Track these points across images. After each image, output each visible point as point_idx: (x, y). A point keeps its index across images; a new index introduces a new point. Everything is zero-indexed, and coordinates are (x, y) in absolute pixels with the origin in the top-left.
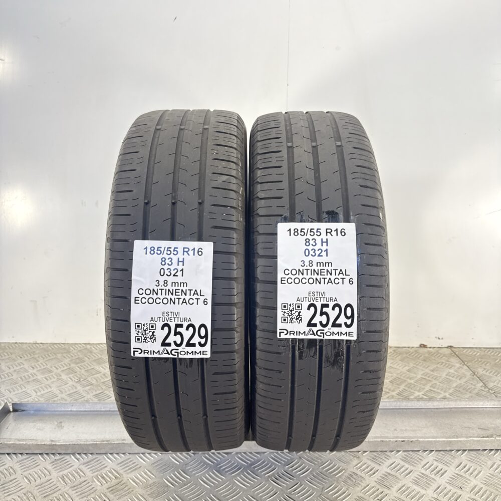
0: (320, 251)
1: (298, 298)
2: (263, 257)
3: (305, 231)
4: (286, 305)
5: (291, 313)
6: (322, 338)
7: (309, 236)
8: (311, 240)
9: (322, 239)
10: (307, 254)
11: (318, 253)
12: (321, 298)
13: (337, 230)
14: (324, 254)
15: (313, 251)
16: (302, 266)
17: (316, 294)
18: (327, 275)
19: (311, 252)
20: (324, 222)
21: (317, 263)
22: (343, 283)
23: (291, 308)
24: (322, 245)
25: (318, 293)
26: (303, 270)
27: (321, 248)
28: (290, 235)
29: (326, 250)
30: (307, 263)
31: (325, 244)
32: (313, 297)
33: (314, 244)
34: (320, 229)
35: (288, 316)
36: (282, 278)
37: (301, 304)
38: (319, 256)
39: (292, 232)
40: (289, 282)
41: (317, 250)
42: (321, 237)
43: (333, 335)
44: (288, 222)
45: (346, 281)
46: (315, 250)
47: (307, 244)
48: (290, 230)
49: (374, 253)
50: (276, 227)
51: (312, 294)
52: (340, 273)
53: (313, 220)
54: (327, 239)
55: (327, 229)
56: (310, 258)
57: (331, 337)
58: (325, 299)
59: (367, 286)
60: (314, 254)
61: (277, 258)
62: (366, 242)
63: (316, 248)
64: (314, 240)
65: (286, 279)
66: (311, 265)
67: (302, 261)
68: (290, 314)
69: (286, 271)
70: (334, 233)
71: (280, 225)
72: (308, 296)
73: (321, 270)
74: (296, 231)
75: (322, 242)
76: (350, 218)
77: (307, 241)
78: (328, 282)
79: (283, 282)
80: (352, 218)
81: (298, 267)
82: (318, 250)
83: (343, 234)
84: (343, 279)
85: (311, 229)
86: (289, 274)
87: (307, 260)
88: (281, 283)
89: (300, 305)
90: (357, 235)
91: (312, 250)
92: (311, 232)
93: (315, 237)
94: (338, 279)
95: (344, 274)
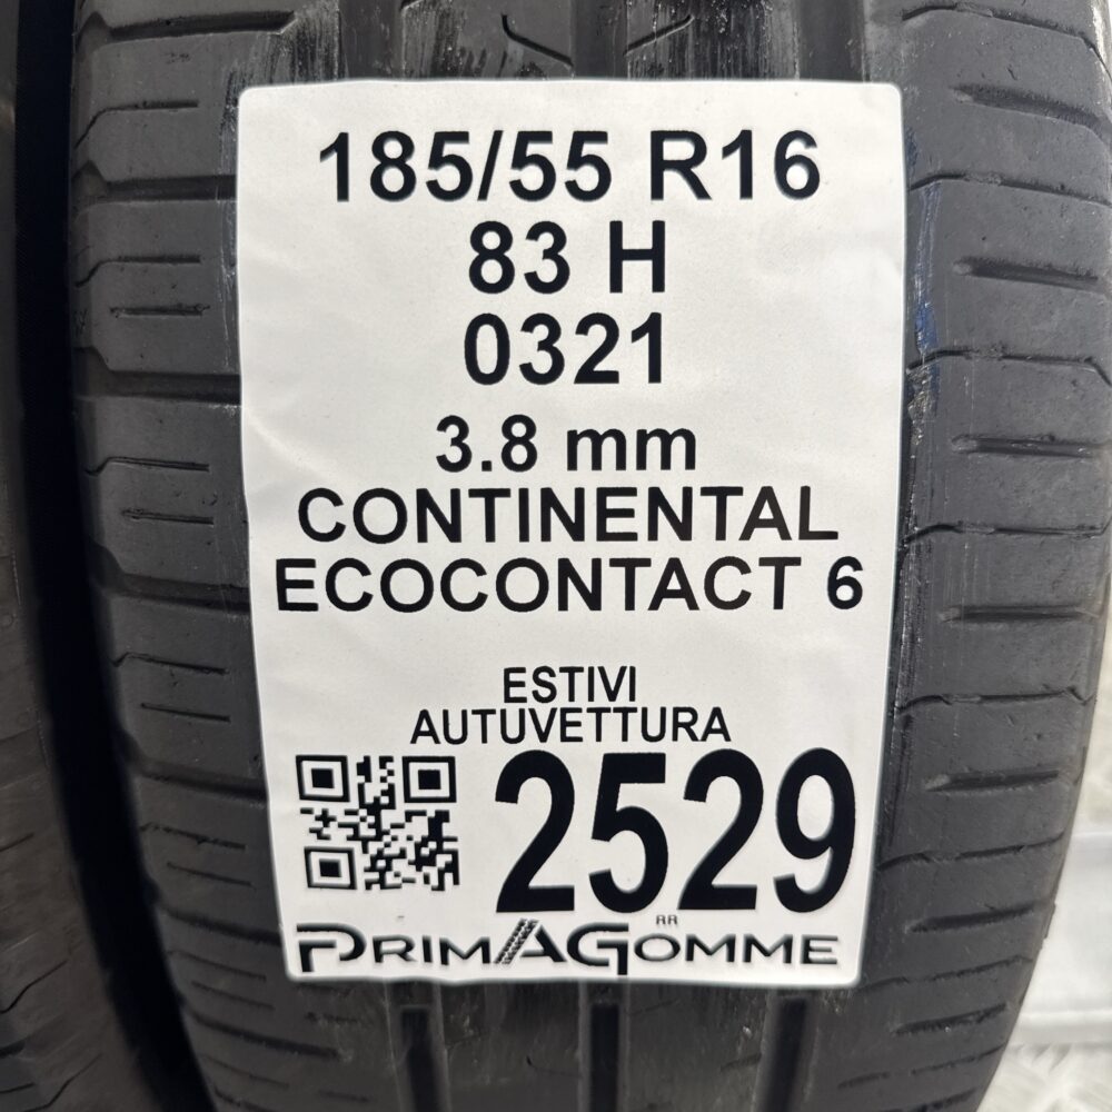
0: (598, 333)
1: (424, 715)
2: (131, 382)
3: (475, 154)
4: (336, 767)
5: (377, 825)
6: (610, 974)
7: (503, 206)
8: (519, 233)
9: (616, 228)
10: (487, 363)
11: (576, 350)
12: (599, 712)
13: (743, 142)
14: (629, 357)
15: (542, 332)
16: (443, 461)
17: (561, 681)
18: (653, 535)
19: (525, 347)
20: (636, 75)
21: (573, 438)
22: (778, 604)
23: (373, 790)
24: (616, 285)
25: (581, 680)
26: (455, 494)
27: (607, 303)
28: (343, 193)
29: (651, 328)
30: (486, 441)
31: (637, 273)
32: (543, 711)
33: (548, 272)
34: (600, 137)
35: (357, 846)
36: (283, 564)
37: (451, 761)
38: (587, 374)
39: (362, 163)
40: (348, 593)
41: (568, 326)
42: (605, 209)
43: (690, 957)
44: (329, 77)
45: (807, 583)
46: (555, 330)
47: (492, 271)
48: (340, 146)
49: (1042, 346)
50: (231, 118)
51: (531, 686)
52: (754, 522)
53: (542, 60)
54: (659, 228)
55: (658, 138)
56: (514, 393)
57: (680, 972)
58: (635, 720)
59: (971, 614)
60: (543, 363)
61: (236, 399)
62: (986, 249)
63: (566, 307)
64: (547, 240)
65: (318, 575)
66: (519, 454)
67: (443, 426)
68: (365, 831)
69: (319, 506)
70: (719, 171)
71: (256, 103)
72: (498, 703)
73: (603, 493)
74: (392, 150)
75: (619, 255)
76: (859, 37)
77: (490, 245)
78: (662, 593)
79: (293, 595)
80: (874, 36)
81: (416, 472)
82: (583, 328)
83: (798, 177)
84: (780, 564)
85: (524, 138)
86: (339, 530)
87: (486, 410)
88: (284, 605)
89: (443, 768)
90: (912, 187)
91: (529, 325)
92: (520, 160)
93: (558, 207)
94: (744, 568)
95: (793, 525)
